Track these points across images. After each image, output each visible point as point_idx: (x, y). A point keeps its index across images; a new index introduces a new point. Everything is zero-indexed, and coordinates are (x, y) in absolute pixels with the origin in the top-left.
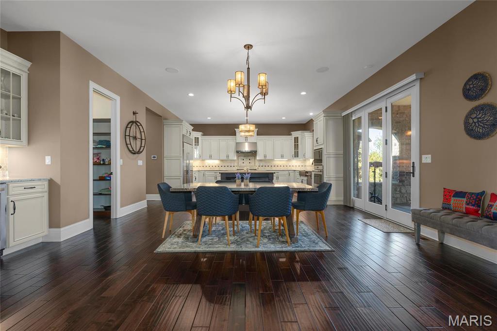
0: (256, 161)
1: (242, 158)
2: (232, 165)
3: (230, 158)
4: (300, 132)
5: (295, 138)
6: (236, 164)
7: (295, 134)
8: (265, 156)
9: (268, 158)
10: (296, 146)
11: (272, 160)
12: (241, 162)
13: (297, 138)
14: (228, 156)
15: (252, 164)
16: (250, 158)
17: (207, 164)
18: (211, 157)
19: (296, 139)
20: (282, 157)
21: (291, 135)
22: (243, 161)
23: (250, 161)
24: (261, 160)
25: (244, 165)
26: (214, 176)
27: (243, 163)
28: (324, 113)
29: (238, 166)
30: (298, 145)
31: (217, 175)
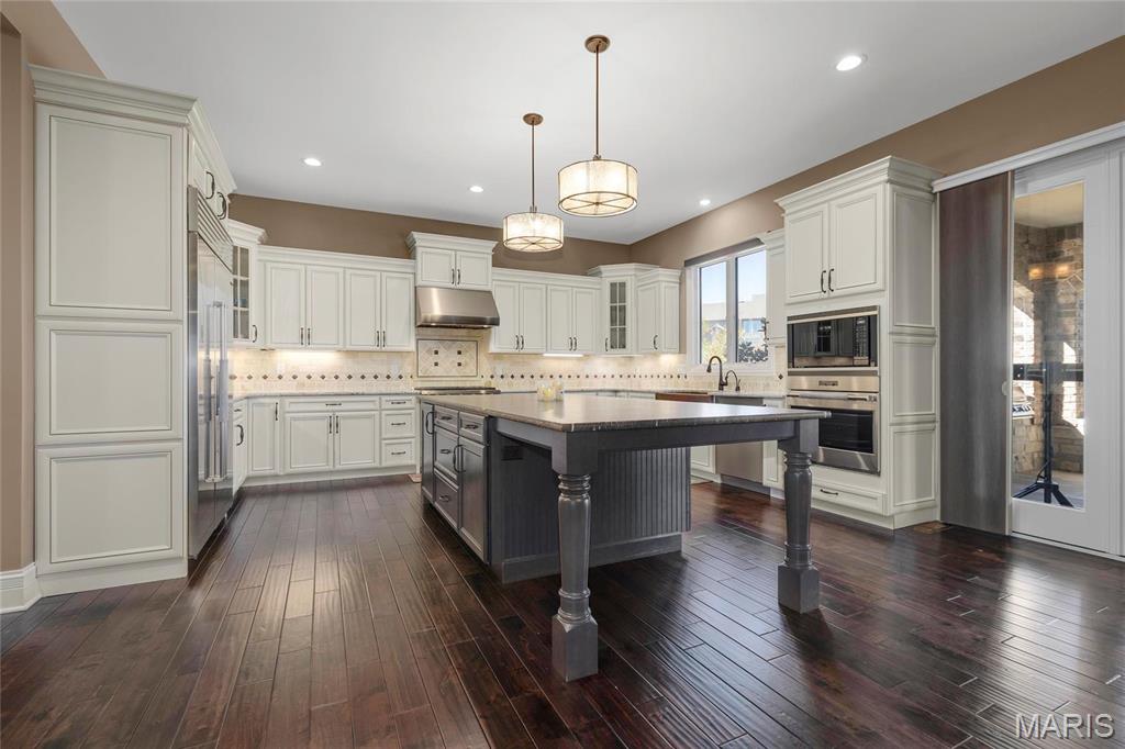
0: (482, 357)
1: (433, 345)
2: (394, 374)
3: (392, 345)
4: (633, 265)
5: (613, 285)
6: (408, 369)
7: (614, 272)
8: (520, 342)
9: (528, 348)
10: (618, 315)
11: (538, 355)
12: (427, 362)
13: (623, 285)
14: (381, 338)
15: (470, 369)
16: (457, 346)
19: (618, 291)
20: (573, 345)
21: (598, 274)
22: (433, 358)
23: (459, 359)
24: (498, 356)
25: (439, 371)
26: (322, 418)
27: (436, 364)
28: (889, 168)
29: (415, 378)
30: (623, 309)
31: (337, 414)
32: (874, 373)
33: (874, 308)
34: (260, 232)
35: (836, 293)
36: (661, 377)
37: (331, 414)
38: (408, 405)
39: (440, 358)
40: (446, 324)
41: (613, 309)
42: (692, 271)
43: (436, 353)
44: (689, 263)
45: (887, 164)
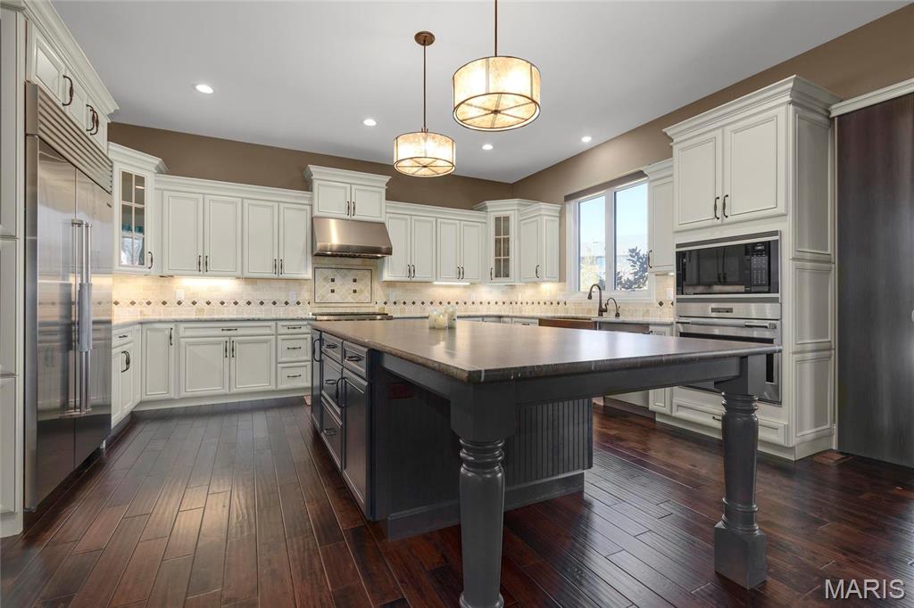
0: (376, 285)
1: (330, 274)
2: (292, 300)
3: (289, 272)
4: (516, 201)
5: (498, 219)
6: (305, 295)
7: (498, 208)
8: (411, 271)
9: (419, 276)
10: (502, 247)
11: (428, 283)
12: (323, 289)
13: (507, 219)
14: (278, 266)
15: (365, 297)
16: (352, 275)
17: (181, 295)
18: (203, 266)
19: (502, 224)
20: (461, 274)
21: (484, 209)
22: (330, 286)
23: (354, 286)
24: (391, 284)
25: (335, 297)
26: (218, 343)
27: (333, 291)
28: (792, 89)
29: (313, 304)
30: (507, 241)
31: (233, 339)
32: (775, 300)
33: (775, 233)
34: (157, 161)
35: (730, 219)
36: (542, 303)
37: (227, 339)
38: (304, 330)
39: (335, 286)
40: (343, 254)
41: (497, 241)
42: (571, 205)
43: (333, 280)
44: (568, 198)
45: (791, 85)
